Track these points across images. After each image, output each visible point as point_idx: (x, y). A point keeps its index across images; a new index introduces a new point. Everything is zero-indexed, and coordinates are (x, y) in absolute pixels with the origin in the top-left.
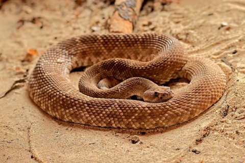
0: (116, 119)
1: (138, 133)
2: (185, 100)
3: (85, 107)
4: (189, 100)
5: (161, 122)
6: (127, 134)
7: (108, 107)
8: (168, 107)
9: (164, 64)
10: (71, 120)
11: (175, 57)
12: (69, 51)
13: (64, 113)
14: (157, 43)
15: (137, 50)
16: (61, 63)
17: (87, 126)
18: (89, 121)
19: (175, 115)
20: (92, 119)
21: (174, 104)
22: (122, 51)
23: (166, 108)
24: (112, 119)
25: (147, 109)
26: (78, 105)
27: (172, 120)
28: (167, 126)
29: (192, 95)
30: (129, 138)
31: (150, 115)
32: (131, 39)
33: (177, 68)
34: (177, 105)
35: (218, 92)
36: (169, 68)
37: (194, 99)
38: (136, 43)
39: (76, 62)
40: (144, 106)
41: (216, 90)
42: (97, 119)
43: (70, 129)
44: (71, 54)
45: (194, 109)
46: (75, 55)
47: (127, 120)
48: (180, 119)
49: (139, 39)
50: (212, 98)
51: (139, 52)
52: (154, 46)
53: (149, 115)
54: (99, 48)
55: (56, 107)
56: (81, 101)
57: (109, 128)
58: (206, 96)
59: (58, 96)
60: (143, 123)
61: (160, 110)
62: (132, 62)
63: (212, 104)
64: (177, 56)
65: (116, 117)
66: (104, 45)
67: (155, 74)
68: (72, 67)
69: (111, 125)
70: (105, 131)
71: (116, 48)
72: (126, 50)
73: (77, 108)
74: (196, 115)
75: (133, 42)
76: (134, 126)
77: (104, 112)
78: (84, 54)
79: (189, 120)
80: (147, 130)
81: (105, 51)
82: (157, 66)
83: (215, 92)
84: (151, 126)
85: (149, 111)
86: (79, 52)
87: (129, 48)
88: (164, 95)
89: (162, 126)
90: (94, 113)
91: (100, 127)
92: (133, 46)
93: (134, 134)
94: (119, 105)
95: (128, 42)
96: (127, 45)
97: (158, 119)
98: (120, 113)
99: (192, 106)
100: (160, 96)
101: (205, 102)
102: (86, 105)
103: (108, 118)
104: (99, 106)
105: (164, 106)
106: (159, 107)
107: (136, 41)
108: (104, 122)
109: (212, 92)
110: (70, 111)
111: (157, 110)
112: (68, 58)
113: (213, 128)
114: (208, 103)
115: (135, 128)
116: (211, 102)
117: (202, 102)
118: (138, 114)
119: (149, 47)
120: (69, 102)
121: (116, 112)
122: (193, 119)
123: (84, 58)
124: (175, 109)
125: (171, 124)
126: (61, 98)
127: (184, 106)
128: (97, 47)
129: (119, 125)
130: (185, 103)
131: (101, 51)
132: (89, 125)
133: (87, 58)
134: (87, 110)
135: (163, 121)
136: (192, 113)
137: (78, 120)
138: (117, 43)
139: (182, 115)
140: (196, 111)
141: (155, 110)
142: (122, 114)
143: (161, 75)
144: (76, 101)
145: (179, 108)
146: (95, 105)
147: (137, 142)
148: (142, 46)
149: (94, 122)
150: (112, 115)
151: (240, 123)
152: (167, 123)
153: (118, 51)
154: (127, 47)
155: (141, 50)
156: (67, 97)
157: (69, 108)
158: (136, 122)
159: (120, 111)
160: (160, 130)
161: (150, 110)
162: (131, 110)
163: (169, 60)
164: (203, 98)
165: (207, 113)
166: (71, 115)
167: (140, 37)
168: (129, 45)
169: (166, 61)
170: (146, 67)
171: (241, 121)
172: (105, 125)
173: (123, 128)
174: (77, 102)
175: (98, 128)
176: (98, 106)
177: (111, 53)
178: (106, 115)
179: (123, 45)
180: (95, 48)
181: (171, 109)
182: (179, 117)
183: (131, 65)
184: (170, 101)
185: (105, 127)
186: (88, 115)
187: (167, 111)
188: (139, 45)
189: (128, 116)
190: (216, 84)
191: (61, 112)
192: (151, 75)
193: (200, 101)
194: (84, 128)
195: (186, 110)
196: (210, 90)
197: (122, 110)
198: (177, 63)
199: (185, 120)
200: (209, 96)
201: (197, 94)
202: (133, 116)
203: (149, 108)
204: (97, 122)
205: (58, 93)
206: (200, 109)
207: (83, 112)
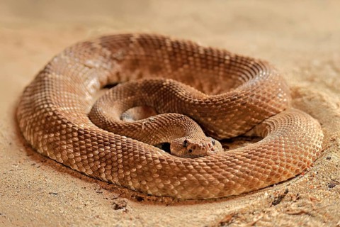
0: (110, 167)
1: (132, 196)
2: (225, 164)
3: (73, 137)
4: (231, 166)
5: (173, 187)
6: (114, 194)
7: (106, 145)
8: (192, 167)
9: (230, 105)
10: (46, 152)
11: (254, 98)
12: (113, 53)
13: (40, 139)
14: (246, 72)
15: (216, 77)
16: (90, 68)
17: (65, 167)
18: (69, 161)
19: (198, 183)
20: (75, 157)
21: (203, 166)
22: (193, 72)
23: (188, 168)
24: (104, 165)
25: (158, 161)
26: (64, 132)
27: (191, 190)
28: (180, 197)
29: (240, 160)
30: (114, 201)
31: (159, 172)
32: (213, 57)
33: (253, 116)
34: (209, 168)
35: (288, 167)
36: (236, 114)
37: (240, 167)
38: (218, 66)
39: (118, 74)
40: (156, 156)
41: (285, 163)
42: (82, 161)
43: (37, 165)
44: (115, 59)
45: (234, 182)
46: (119, 61)
47: (125, 172)
48: (203, 192)
49: (225, 60)
50: (272, 174)
51: (217, 81)
52: (240, 76)
53: (157, 173)
54: (161, 60)
55: (35, 127)
56: (71, 126)
57: (95, 178)
58: (263, 167)
59: (43, 111)
60: (145, 183)
61: (177, 169)
62: (187, 91)
63: (270, 183)
64: (258, 97)
65: (111, 164)
66: (170, 56)
67: (210, 117)
68: (108, 80)
69: (100, 174)
70: (87, 181)
71: (186, 66)
72: (200, 74)
73: (61, 135)
74: (234, 192)
75: (214, 62)
76: (130, 184)
77: (97, 152)
78: (135, 64)
79: (221, 198)
80: (149, 195)
81: (168, 66)
82: (218, 105)
83: (281, 165)
84: (156, 190)
85: (160, 166)
86: (128, 58)
87: (204, 70)
88: (195, 147)
89: (172, 195)
90: (81, 150)
91: (82, 173)
92: (213, 69)
93: (126, 197)
94: (123, 147)
95: (207, 60)
96: (204, 65)
97: (169, 182)
98: (118, 159)
99: (233, 176)
100: (189, 148)
101: (257, 176)
102: (76, 134)
103: (98, 163)
104: (95, 141)
105: (187, 164)
106: (178, 164)
107: (220, 63)
108: (91, 168)
109: (276, 164)
110: (49, 138)
111: (173, 167)
112: (107, 63)
113: (243, 217)
114: (262, 178)
115: (132, 188)
116: (268, 180)
117: (252, 175)
118: (143, 167)
119: (233, 77)
120: (54, 123)
121: (113, 156)
122: (227, 198)
123: (133, 70)
124: (201, 173)
125: (187, 195)
126: (46, 115)
127: (219, 172)
128: (158, 58)
129: (110, 178)
130: (222, 168)
131: (162, 65)
132: (67, 167)
133: (138, 71)
134: (74, 142)
135: (176, 188)
136: (228, 187)
137: (56, 154)
138: (191, 59)
139: (209, 186)
140: (235, 186)
141: (170, 166)
142: (121, 161)
143: (221, 121)
144: (64, 123)
145: (210, 173)
146: (88, 138)
147: (120, 208)
148: (225, 72)
149: (77, 163)
150: (106, 159)
151: (288, 220)
152: (182, 192)
153: (188, 71)
154: (203, 68)
155: (221, 78)
156: (54, 114)
157: (49, 133)
158: (136, 178)
159: (120, 155)
160: (166, 201)
161: (162, 164)
162: (135, 158)
163: (241, 99)
164: (255, 170)
165: (254, 195)
166: (49, 144)
167: (227, 58)
168: (207, 67)
169: (234, 100)
170: (201, 102)
171: (291, 217)
172: (90, 172)
173: (115, 184)
174: (65, 126)
175: (80, 175)
176: (93, 140)
177: (176, 73)
178: (98, 157)
179: (198, 64)
180: (155, 59)
181: (195, 171)
182: (203, 188)
183: (182, 93)
184: (201, 160)
185: (90, 177)
186: (71, 151)
187: (188, 173)
188: (222, 69)
189: (127, 167)
190: (290, 154)
191: (38, 135)
192: (203, 117)
193: (248, 173)
194: (59, 170)
195: (220, 179)
196: (275, 160)
197: (124, 155)
198: (254, 108)
199: (213, 196)
200: (268, 168)
201: (250, 160)
202: (135, 167)
203: (162, 160)
204: (81, 165)
205: (46, 106)
206: (244, 184)
207: (67, 144)
